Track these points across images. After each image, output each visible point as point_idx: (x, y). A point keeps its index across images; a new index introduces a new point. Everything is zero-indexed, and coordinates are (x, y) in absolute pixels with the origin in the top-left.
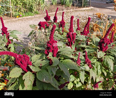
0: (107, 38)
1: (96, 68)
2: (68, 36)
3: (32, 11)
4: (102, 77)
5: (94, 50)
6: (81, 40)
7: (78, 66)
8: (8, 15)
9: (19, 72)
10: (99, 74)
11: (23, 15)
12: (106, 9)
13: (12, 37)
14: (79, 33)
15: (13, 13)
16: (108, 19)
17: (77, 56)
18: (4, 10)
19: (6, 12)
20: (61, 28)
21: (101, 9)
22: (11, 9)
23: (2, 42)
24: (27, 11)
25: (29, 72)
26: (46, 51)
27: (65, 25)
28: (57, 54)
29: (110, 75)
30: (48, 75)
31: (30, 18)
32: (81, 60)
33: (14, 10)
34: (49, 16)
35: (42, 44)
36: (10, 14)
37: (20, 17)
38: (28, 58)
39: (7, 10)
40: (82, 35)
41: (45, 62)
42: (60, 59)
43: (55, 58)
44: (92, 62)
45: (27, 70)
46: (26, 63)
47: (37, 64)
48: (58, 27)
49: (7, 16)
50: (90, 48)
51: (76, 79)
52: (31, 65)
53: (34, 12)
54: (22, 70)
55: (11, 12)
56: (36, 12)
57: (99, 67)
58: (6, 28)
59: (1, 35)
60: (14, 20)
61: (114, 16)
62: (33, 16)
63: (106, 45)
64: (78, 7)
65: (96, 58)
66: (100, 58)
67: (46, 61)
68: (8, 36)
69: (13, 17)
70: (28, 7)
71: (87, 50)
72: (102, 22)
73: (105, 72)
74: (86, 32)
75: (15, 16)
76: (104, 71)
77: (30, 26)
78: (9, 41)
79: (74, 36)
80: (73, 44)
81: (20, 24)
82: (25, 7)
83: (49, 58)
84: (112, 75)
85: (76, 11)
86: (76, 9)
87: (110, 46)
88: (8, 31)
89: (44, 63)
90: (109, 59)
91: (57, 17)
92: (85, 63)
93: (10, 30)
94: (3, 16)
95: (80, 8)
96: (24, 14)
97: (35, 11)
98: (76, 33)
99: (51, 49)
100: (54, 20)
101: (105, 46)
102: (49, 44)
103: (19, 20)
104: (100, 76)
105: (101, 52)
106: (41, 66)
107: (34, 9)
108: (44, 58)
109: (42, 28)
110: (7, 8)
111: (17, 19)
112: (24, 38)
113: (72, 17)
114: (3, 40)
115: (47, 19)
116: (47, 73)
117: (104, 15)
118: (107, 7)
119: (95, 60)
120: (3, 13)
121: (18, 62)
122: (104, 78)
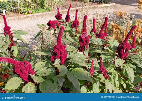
0: (127, 43)
1: (114, 78)
2: (80, 39)
3: (44, 7)
4: (120, 89)
5: (111, 57)
6: (95, 44)
7: (91, 77)
8: (16, 11)
9: (18, 82)
10: (116, 86)
11: (32, 12)
12: (130, 6)
13: (16, 38)
14: (93, 36)
15: (21, 9)
16: (131, 19)
17: (90, 63)
18: (11, 6)
19: (13, 7)
20: (74, 29)
21: (124, 5)
22: (19, 4)
23: (3, 45)
24: (37, 7)
25: (30, 82)
26: (52, 57)
27: (79, 25)
28: (66, 61)
29: (131, 87)
30: (54, 87)
31: (40, 15)
32: (95, 68)
33: (22, 6)
34: (60, 13)
35: (50, 47)
36: (18, 10)
37: (29, 13)
38: (30, 65)
39: (14, 5)
40: (98, 38)
41: (51, 71)
42: (68, 68)
43: (62, 66)
44: (109, 71)
45: (28, 80)
46: (27, 72)
47: (40, 74)
48: (70, 27)
49: (14, 12)
50: (107, 54)
51: (89, 91)
52: (33, 74)
53: (45, 9)
54: (22, 80)
55: (19, 7)
56: (47, 9)
57: (117, 77)
58: (9, 27)
59: (4, 36)
60: (21, 17)
61: (139, 14)
62: (45, 13)
63: (126, 50)
64: (98, 3)
65: (114, 67)
66: (118, 66)
67: (51, 69)
68: (11, 37)
69: (20, 13)
70: (39, 2)
71: (103, 57)
72: (124, 23)
73: (125, 83)
74: (102, 34)
75: (23, 12)
76: (122, 83)
77: (38, 25)
78: (12, 43)
79: (87, 39)
80: (86, 49)
81: (28, 23)
82: (35, 2)
83: (55, 67)
84: (133, 88)
85: (95, 8)
86: (95, 6)
87: (131, 52)
88: (12, 31)
89: (49, 72)
90: (129, 68)
91: (70, 15)
92: (100, 72)
93: (14, 30)
94: (9, 12)
95: (100, 4)
96: (34, 10)
97: (47, 7)
98: (89, 36)
99: (58, 55)
100: (66, 19)
101: (124, 52)
102: (56, 49)
103: (27, 17)
104: (118, 88)
105: (119, 60)
106: (45, 75)
107: (45, 5)
108: (50, 66)
109: (51, 28)
110: (14, 3)
111: (25, 16)
112: (32, 39)
113: (85, 17)
114: (5, 41)
115: (58, 17)
116: (53, 84)
117: (126, 13)
118: (131, 3)
119: (113, 69)
120: (9, 9)
121: (18, 70)
122: (123, 91)
